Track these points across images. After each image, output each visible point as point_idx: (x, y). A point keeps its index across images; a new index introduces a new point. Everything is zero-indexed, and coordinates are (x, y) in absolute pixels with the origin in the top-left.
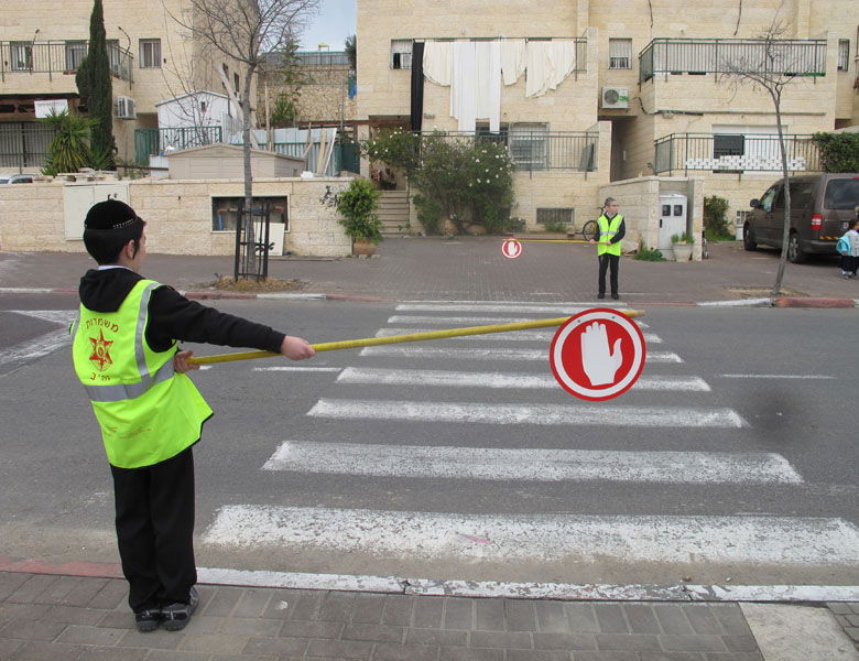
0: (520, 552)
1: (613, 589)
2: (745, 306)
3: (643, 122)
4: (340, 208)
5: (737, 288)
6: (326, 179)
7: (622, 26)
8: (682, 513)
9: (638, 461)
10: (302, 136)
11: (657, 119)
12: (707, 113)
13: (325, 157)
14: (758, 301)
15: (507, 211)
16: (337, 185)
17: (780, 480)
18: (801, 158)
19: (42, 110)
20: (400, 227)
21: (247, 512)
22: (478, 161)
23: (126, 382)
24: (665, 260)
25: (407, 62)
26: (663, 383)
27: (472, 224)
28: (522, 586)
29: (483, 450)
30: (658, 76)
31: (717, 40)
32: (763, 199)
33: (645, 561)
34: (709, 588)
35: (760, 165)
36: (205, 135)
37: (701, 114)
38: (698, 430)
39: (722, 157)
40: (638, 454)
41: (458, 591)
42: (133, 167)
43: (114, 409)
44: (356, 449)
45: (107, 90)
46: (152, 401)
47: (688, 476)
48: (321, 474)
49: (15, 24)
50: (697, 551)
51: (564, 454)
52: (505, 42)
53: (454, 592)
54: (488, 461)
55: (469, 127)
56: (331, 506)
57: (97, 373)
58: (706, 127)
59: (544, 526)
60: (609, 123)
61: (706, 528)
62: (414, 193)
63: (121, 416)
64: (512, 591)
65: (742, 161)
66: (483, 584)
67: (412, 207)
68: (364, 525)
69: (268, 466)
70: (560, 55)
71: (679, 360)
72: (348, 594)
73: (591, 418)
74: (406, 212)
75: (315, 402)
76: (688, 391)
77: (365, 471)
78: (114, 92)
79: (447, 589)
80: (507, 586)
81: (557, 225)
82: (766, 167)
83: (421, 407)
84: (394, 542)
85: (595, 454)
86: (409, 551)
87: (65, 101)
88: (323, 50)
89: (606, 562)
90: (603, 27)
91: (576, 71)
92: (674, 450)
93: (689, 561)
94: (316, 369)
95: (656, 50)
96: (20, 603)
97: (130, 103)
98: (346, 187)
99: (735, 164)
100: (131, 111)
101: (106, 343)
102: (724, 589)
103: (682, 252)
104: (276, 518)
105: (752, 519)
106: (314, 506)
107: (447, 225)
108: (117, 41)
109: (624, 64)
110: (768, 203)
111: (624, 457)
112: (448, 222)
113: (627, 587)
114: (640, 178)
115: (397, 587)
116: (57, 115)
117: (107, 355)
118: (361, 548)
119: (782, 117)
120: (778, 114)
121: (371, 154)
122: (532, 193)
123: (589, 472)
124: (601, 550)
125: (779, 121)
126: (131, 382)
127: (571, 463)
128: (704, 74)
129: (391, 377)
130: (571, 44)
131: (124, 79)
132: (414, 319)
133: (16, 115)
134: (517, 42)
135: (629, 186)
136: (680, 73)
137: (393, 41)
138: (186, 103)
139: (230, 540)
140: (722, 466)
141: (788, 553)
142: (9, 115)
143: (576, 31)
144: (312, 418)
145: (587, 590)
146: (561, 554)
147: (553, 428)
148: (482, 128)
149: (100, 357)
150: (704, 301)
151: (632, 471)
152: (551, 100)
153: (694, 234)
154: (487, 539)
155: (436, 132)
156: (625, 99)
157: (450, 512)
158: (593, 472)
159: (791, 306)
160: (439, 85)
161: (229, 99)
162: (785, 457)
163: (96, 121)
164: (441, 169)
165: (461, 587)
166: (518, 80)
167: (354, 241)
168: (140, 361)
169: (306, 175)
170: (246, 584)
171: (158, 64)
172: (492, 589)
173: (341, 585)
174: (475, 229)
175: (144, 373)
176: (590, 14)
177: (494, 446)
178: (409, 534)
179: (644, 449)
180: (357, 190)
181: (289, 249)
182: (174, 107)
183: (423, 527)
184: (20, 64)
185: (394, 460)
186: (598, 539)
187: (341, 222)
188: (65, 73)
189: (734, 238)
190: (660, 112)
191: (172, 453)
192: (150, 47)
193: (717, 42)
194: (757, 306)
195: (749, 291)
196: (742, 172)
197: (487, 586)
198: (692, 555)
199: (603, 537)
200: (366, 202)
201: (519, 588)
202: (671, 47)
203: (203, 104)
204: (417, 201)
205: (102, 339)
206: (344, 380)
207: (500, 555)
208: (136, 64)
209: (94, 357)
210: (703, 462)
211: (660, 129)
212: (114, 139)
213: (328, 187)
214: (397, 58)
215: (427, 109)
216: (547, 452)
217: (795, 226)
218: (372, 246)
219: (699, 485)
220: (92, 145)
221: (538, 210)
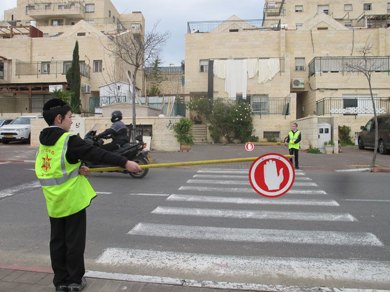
0: (242, 272)
1: (284, 287)
2: (358, 171)
3: (311, 94)
4: (175, 130)
5: (354, 164)
6: (169, 117)
7: (300, 52)
8: (322, 257)
9: (303, 234)
10: (160, 100)
11: (317, 92)
12: (340, 89)
13: (170, 109)
14: (364, 169)
15: (250, 133)
16: (174, 120)
17: (372, 244)
18: (384, 108)
19: (52, 89)
20: (203, 140)
21: (117, 251)
22: (237, 110)
23: (56, 177)
24: (321, 153)
25: (206, 69)
26: (317, 202)
27: (235, 138)
28: (240, 284)
29: (229, 229)
30: (317, 73)
31: (343, 57)
32: (366, 126)
33: (302, 278)
34: (332, 289)
35: (365, 111)
36: (119, 99)
37: (337, 90)
38: (332, 222)
39: (347, 108)
40: (302, 231)
41: (208, 285)
42: (87, 113)
43: (51, 189)
44: (172, 227)
45: (78, 81)
46: (68, 186)
47: (326, 242)
48: (154, 237)
49: (44, 55)
50: (328, 274)
51: (267, 231)
52: (249, 60)
53: (206, 286)
54: (232, 233)
55: (233, 96)
56: (156, 249)
57: (44, 173)
58: (339, 94)
59: (254, 261)
60: (295, 94)
61: (334, 264)
62: (209, 125)
63: (54, 193)
64: (234, 287)
65: (356, 109)
66: (220, 283)
67: (208, 131)
68: (171, 258)
69: (130, 232)
70: (273, 65)
71: (325, 193)
72: (156, 285)
73: (282, 216)
74: (205, 133)
75: (156, 208)
76: (328, 206)
77: (174, 236)
78: (81, 81)
79: (203, 284)
80: (232, 284)
81: (272, 139)
82: (368, 112)
83: (203, 211)
84: (183, 265)
85: (282, 231)
86: (190, 270)
87: (62, 85)
88: (171, 66)
89: (283, 277)
90: (292, 53)
91: (280, 72)
92: (320, 230)
93: (324, 278)
94: (158, 195)
95: (316, 62)
96: (6, 282)
97: (88, 86)
98: (178, 121)
99: (353, 111)
100: (88, 90)
101: (49, 160)
102: (339, 289)
103: (329, 149)
104: (130, 254)
105: (357, 261)
106: (148, 249)
107: (224, 139)
108: (84, 61)
109: (302, 69)
110: (369, 128)
111: (296, 233)
112: (224, 137)
113: (290, 287)
114: (309, 116)
115: (179, 283)
116: (57, 90)
117: (49, 165)
118: (167, 267)
119: (372, 90)
120: (371, 89)
121: (190, 108)
122: (261, 125)
123: (278, 239)
124: (281, 272)
125: (371, 92)
126: (59, 177)
127: (270, 235)
128: (338, 72)
129: (191, 199)
130: (278, 60)
131: (86, 77)
132: (204, 176)
133: (41, 91)
134: (254, 60)
135: (304, 121)
136: (327, 72)
137: (200, 60)
138: (112, 86)
139: (108, 262)
140: (343, 237)
141: (375, 277)
142: (38, 91)
143: (280, 55)
144: (153, 214)
145: (270, 287)
146: (261, 273)
147: (263, 220)
148: (239, 97)
149: (45, 166)
150: (338, 169)
151: (299, 239)
152: (269, 84)
153: (334, 141)
154: (227, 266)
155: (218, 98)
156: (302, 84)
157: (210, 254)
158: (280, 239)
159: (380, 172)
160: (220, 78)
161: (130, 85)
162: (375, 234)
163: (73, 93)
164: (221, 115)
165: (210, 284)
166: (255, 76)
167: (181, 145)
168: (63, 167)
169: (161, 116)
170: (110, 278)
171: (101, 71)
172: (225, 285)
173: (153, 281)
174: (236, 141)
175: (64, 173)
176: (286, 48)
177: (235, 227)
178: (190, 263)
179: (306, 229)
180: (183, 122)
181: (153, 148)
182: (107, 88)
183: (197, 260)
184: (45, 71)
185: (188, 232)
186: (280, 267)
187: (176, 136)
188: (62, 74)
189: (354, 144)
190: (318, 89)
191: (76, 211)
192: (98, 63)
193: (343, 58)
194: (364, 171)
195: (360, 166)
196: (357, 114)
197: (223, 284)
198: (326, 276)
199: (283, 267)
200: (187, 127)
201: (238, 285)
202: (322, 61)
203: (119, 87)
204: (210, 128)
205: (47, 158)
206: (170, 199)
207: (232, 273)
208: (92, 70)
209: (44, 166)
210: (334, 236)
211: (319, 96)
212: (80, 101)
213: (170, 121)
214: (202, 67)
215: (215, 89)
216: (259, 230)
217: (382, 137)
218: (189, 147)
219: (331, 246)
220: (71, 103)
221: (264, 132)
